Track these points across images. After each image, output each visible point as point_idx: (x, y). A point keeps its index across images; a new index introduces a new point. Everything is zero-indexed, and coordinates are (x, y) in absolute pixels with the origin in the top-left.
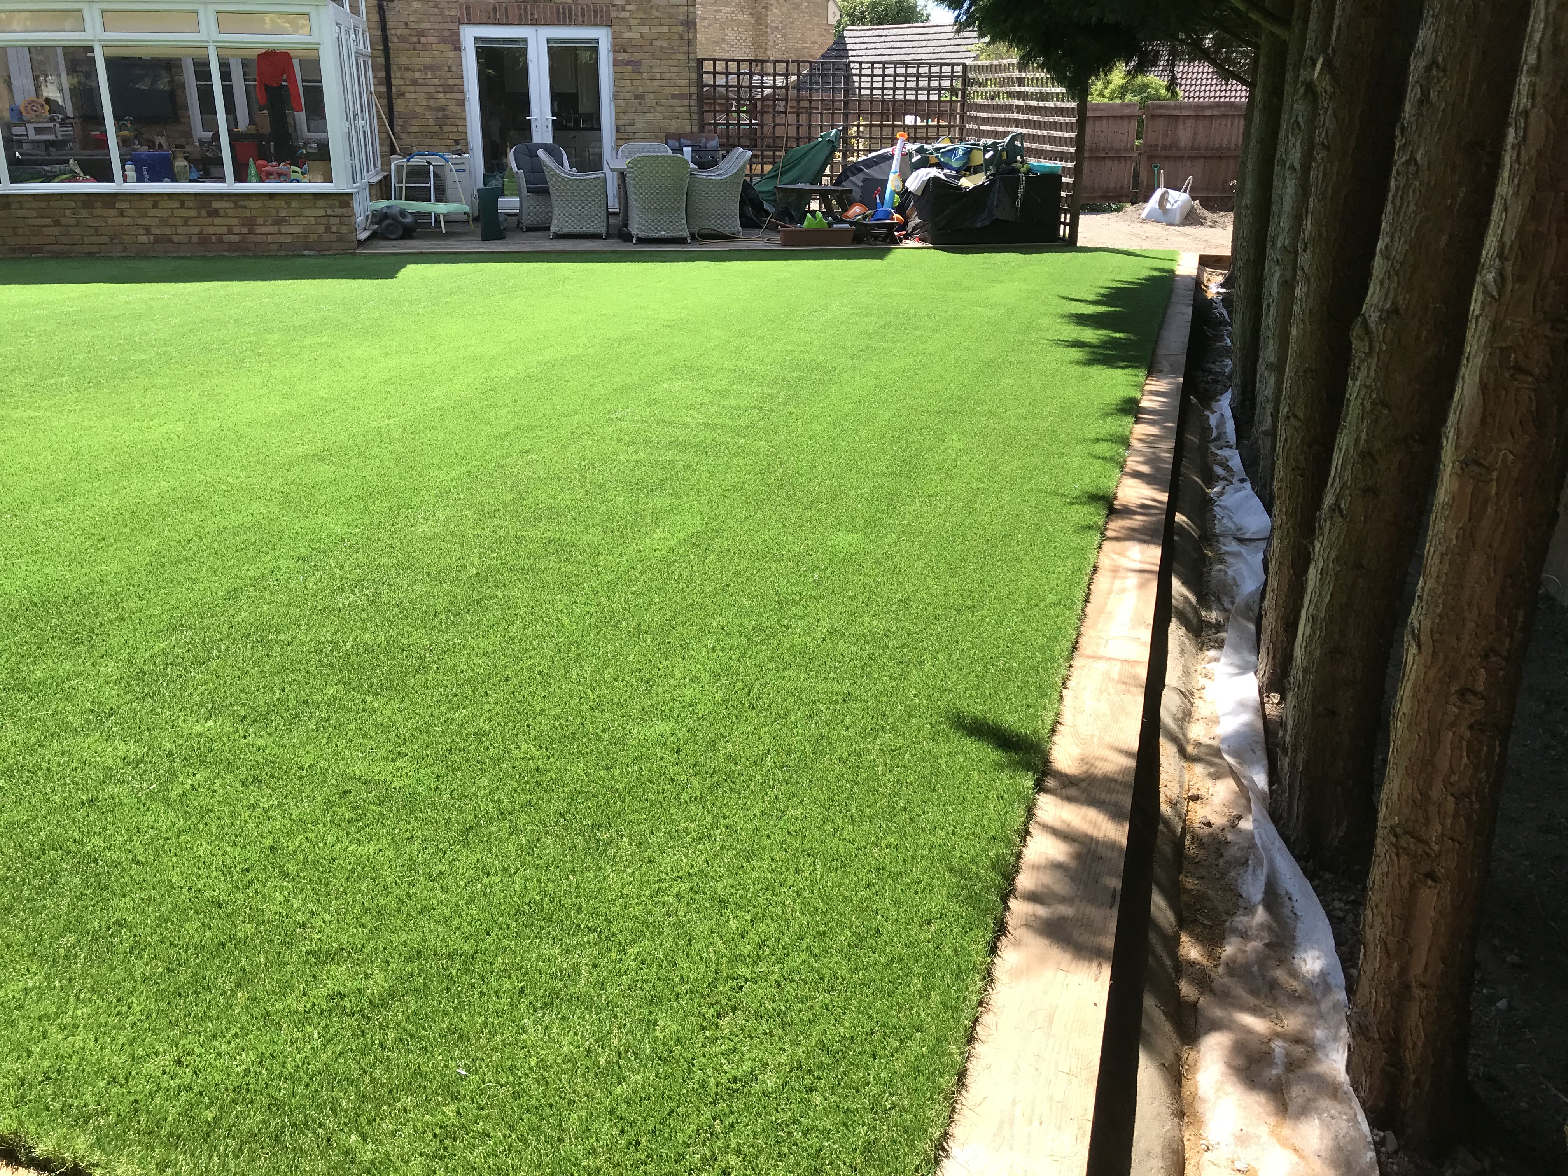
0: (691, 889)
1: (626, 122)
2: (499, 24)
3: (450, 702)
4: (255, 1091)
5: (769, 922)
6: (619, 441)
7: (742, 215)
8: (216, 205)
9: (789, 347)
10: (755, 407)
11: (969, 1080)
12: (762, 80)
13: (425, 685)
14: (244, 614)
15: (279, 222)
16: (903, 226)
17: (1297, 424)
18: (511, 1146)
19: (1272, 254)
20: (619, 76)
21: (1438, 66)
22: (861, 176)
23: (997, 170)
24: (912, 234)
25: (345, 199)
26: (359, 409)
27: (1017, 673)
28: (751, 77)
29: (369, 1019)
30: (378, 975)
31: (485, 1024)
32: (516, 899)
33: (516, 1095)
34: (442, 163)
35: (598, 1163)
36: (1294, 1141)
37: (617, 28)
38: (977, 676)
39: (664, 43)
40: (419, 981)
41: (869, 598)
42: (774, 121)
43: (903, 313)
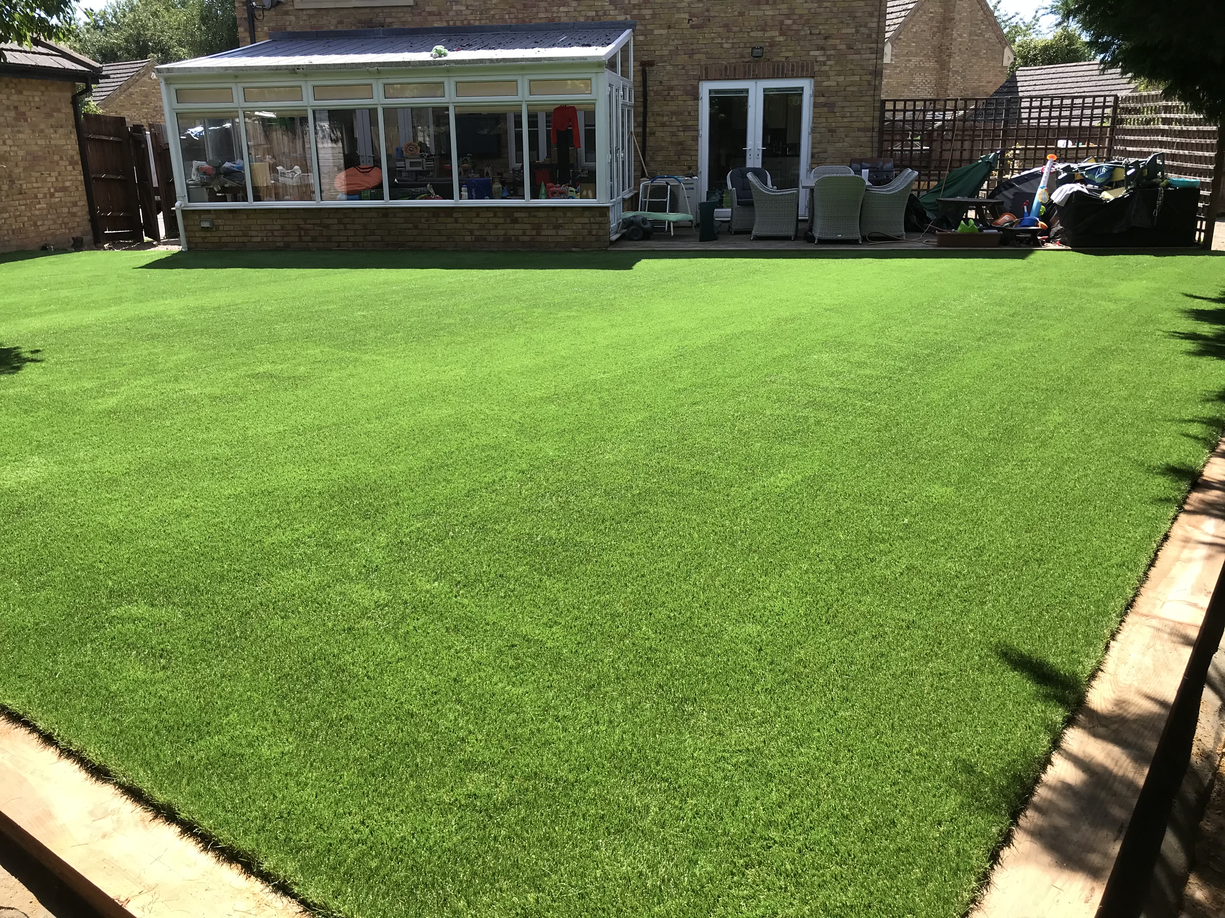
0: (747, 761)
1: (819, 150)
2: (728, 79)
3: (599, 587)
4: (405, 854)
6: (768, 398)
7: (907, 222)
8: (517, 215)
9: (926, 330)
10: (885, 377)
12: (934, 115)
13: (585, 573)
14: (476, 508)
15: (557, 227)
16: (1045, 232)
20: (817, 115)
22: (1012, 190)
23: (1138, 185)
24: (1054, 238)
25: (603, 211)
27: (1069, 621)
28: (925, 113)
30: (504, 786)
31: (570, 838)
33: (582, 896)
34: (677, 183)
37: (819, 79)
38: (1031, 620)
39: (855, 89)
40: (530, 796)
41: (949, 543)
42: (941, 147)
43: (1032, 304)
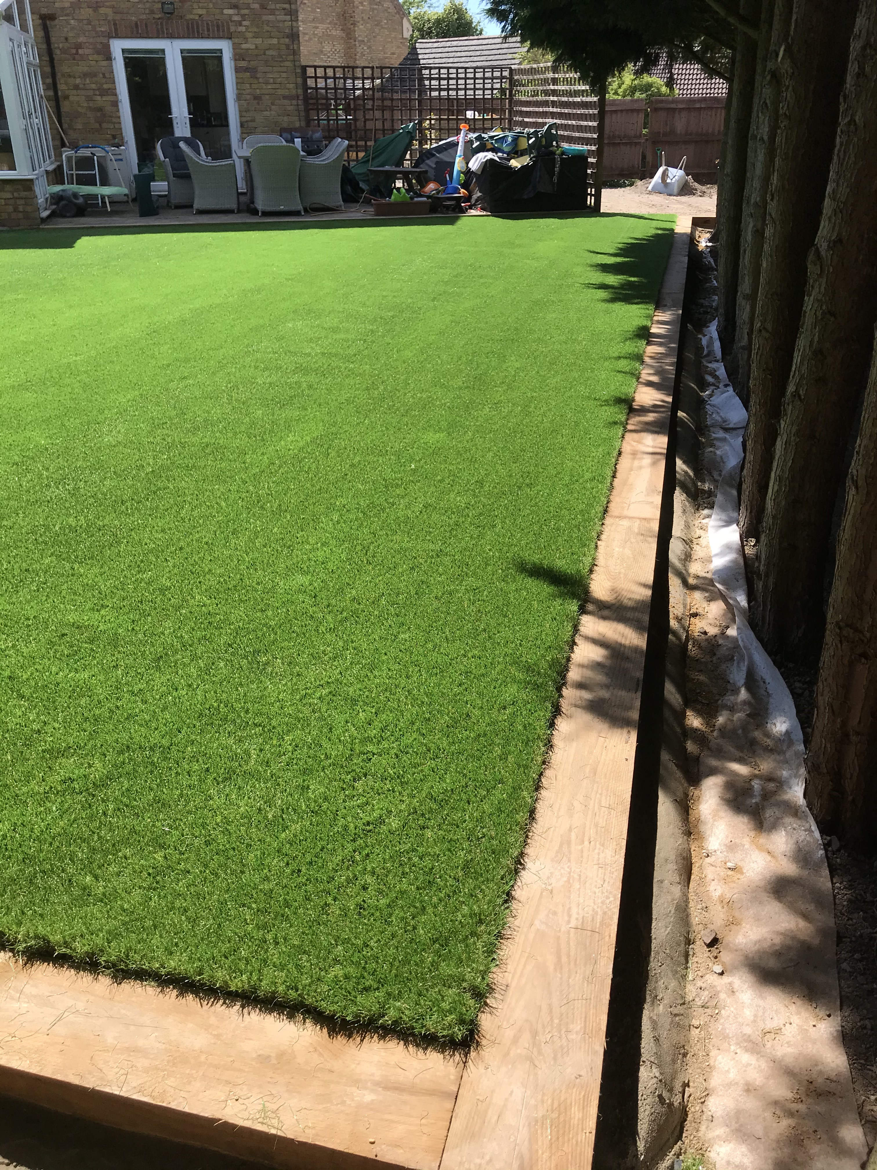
0: (330, 693)
1: (248, 119)
2: (141, 37)
3: (139, 566)
4: (12, 850)
5: (389, 713)
6: (256, 368)
7: (343, 192)
9: (385, 293)
10: (360, 340)
11: (538, 816)
12: (354, 83)
13: (118, 555)
16: (468, 199)
17: (767, 335)
18: (205, 878)
19: (746, 210)
20: (240, 81)
21: (871, 46)
22: (434, 159)
23: (538, 153)
24: (475, 205)
25: (27, 185)
26: (52, 349)
27: (564, 530)
28: (345, 81)
29: (94, 796)
30: (98, 764)
31: (181, 795)
32: (199, 706)
33: (207, 843)
34: (104, 154)
35: (271, 887)
36: (767, 846)
37: (236, 40)
38: (535, 534)
39: (274, 53)
40: (129, 767)
41: (453, 481)
42: (364, 117)
43: (470, 266)
